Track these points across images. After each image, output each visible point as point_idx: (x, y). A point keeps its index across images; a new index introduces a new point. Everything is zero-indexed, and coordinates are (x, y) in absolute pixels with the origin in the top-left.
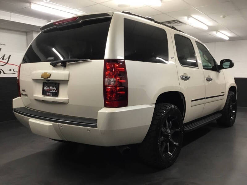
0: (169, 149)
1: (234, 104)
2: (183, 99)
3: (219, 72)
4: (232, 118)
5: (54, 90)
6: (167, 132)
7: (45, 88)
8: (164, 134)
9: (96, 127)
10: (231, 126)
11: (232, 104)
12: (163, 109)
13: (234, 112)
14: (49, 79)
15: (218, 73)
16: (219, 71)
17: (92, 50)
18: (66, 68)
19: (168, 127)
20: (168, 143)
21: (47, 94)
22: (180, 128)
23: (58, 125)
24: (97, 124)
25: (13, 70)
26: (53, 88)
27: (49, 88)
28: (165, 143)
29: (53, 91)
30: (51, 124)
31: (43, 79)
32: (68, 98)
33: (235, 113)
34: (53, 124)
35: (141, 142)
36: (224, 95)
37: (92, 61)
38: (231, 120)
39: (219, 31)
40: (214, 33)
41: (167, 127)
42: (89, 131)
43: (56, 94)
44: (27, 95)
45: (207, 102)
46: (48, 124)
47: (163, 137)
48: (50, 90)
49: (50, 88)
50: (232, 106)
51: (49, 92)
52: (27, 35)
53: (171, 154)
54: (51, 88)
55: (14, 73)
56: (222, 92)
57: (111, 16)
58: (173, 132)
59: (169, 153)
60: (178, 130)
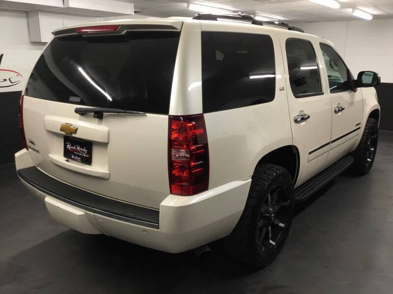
0: (270, 236)
1: (373, 137)
2: (295, 153)
3: (355, 91)
4: (368, 160)
5: (85, 152)
6: (268, 212)
7: (69, 146)
8: (264, 215)
9: (158, 227)
10: (366, 174)
11: (371, 138)
12: (264, 180)
13: (372, 149)
14: (74, 135)
15: (353, 93)
16: (355, 89)
17: (146, 95)
18: (103, 120)
19: (271, 202)
20: (270, 228)
21: (73, 157)
22: (289, 201)
23: (94, 215)
24: (158, 223)
25: (9, 79)
26: (81, 149)
27: (74, 148)
28: (265, 229)
29: (82, 154)
30: (83, 213)
31: (63, 133)
32: (109, 170)
33: (375, 151)
34: (85, 213)
35: (229, 234)
36: (359, 128)
37: (148, 114)
38: (367, 164)
39: (357, 8)
40: (350, 10)
41: (269, 203)
42: (145, 232)
43: (88, 161)
44: (38, 151)
45: (333, 147)
46: (78, 212)
47: (262, 221)
48: (77, 151)
49: (76, 147)
50: (371, 143)
51: (75, 155)
52: (27, 17)
53: (274, 244)
54: (78, 148)
55: (10, 84)
56: (357, 123)
57: (179, 31)
58: (277, 207)
59: (271, 241)
60: (287, 204)
